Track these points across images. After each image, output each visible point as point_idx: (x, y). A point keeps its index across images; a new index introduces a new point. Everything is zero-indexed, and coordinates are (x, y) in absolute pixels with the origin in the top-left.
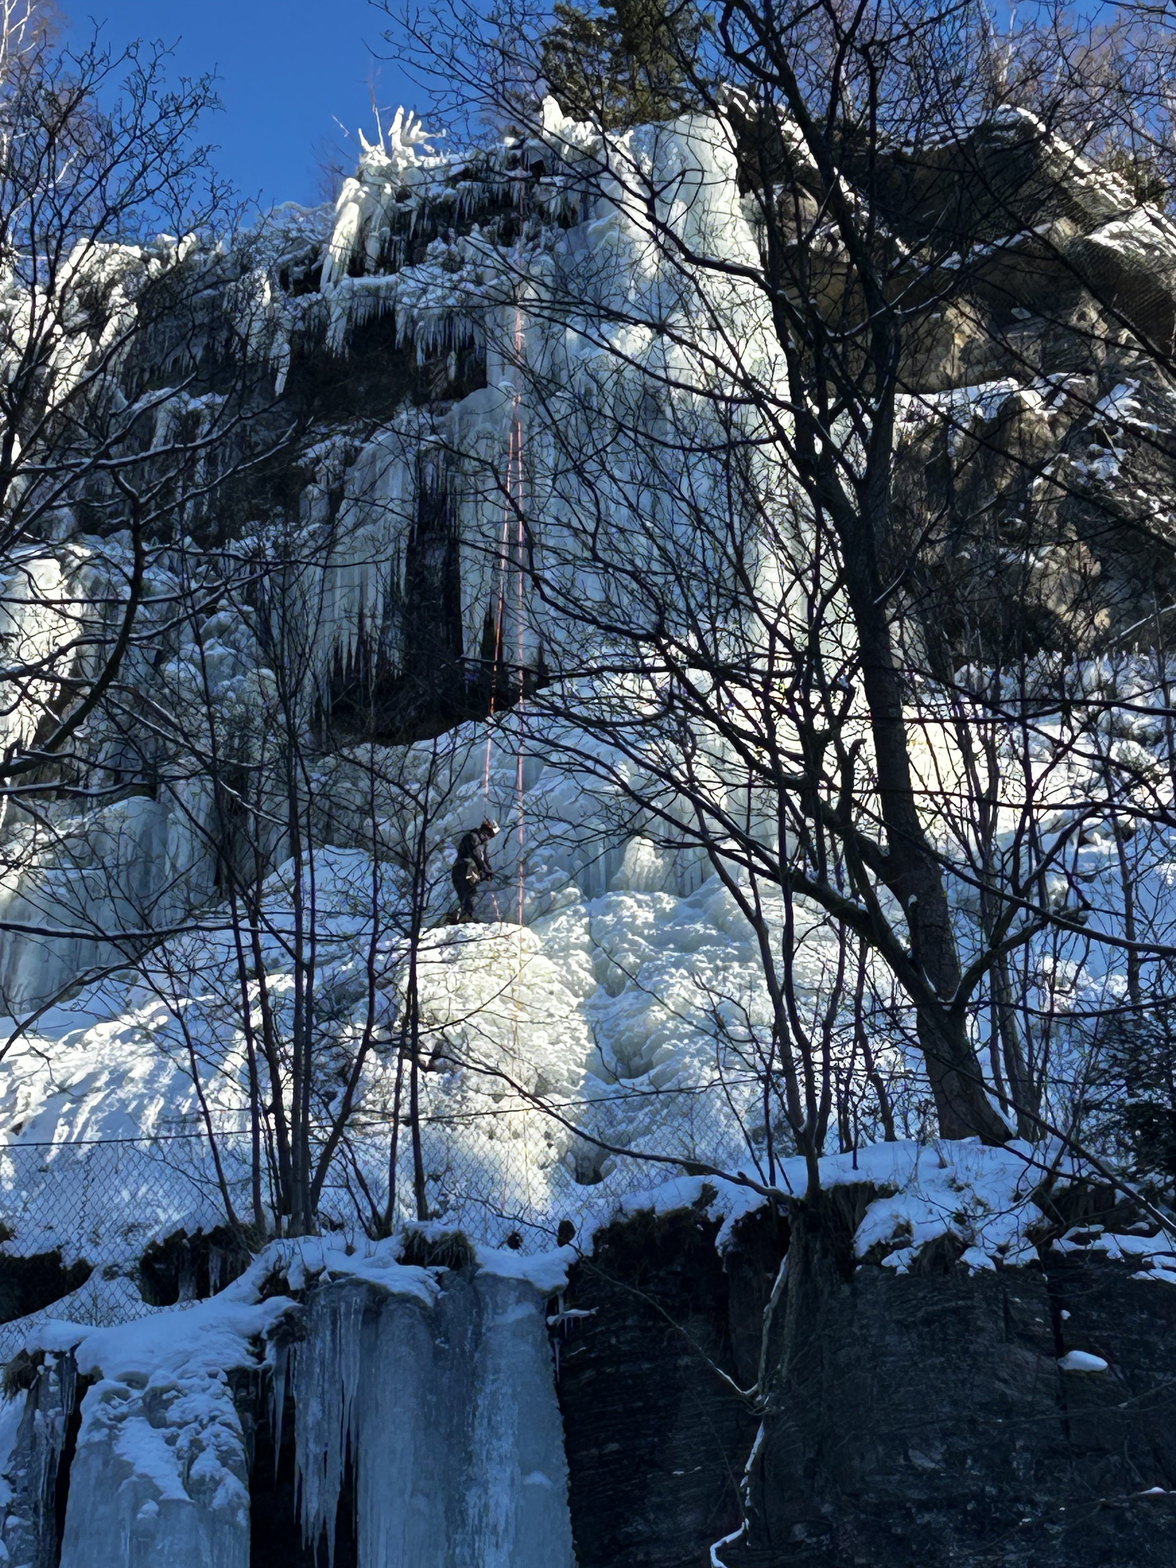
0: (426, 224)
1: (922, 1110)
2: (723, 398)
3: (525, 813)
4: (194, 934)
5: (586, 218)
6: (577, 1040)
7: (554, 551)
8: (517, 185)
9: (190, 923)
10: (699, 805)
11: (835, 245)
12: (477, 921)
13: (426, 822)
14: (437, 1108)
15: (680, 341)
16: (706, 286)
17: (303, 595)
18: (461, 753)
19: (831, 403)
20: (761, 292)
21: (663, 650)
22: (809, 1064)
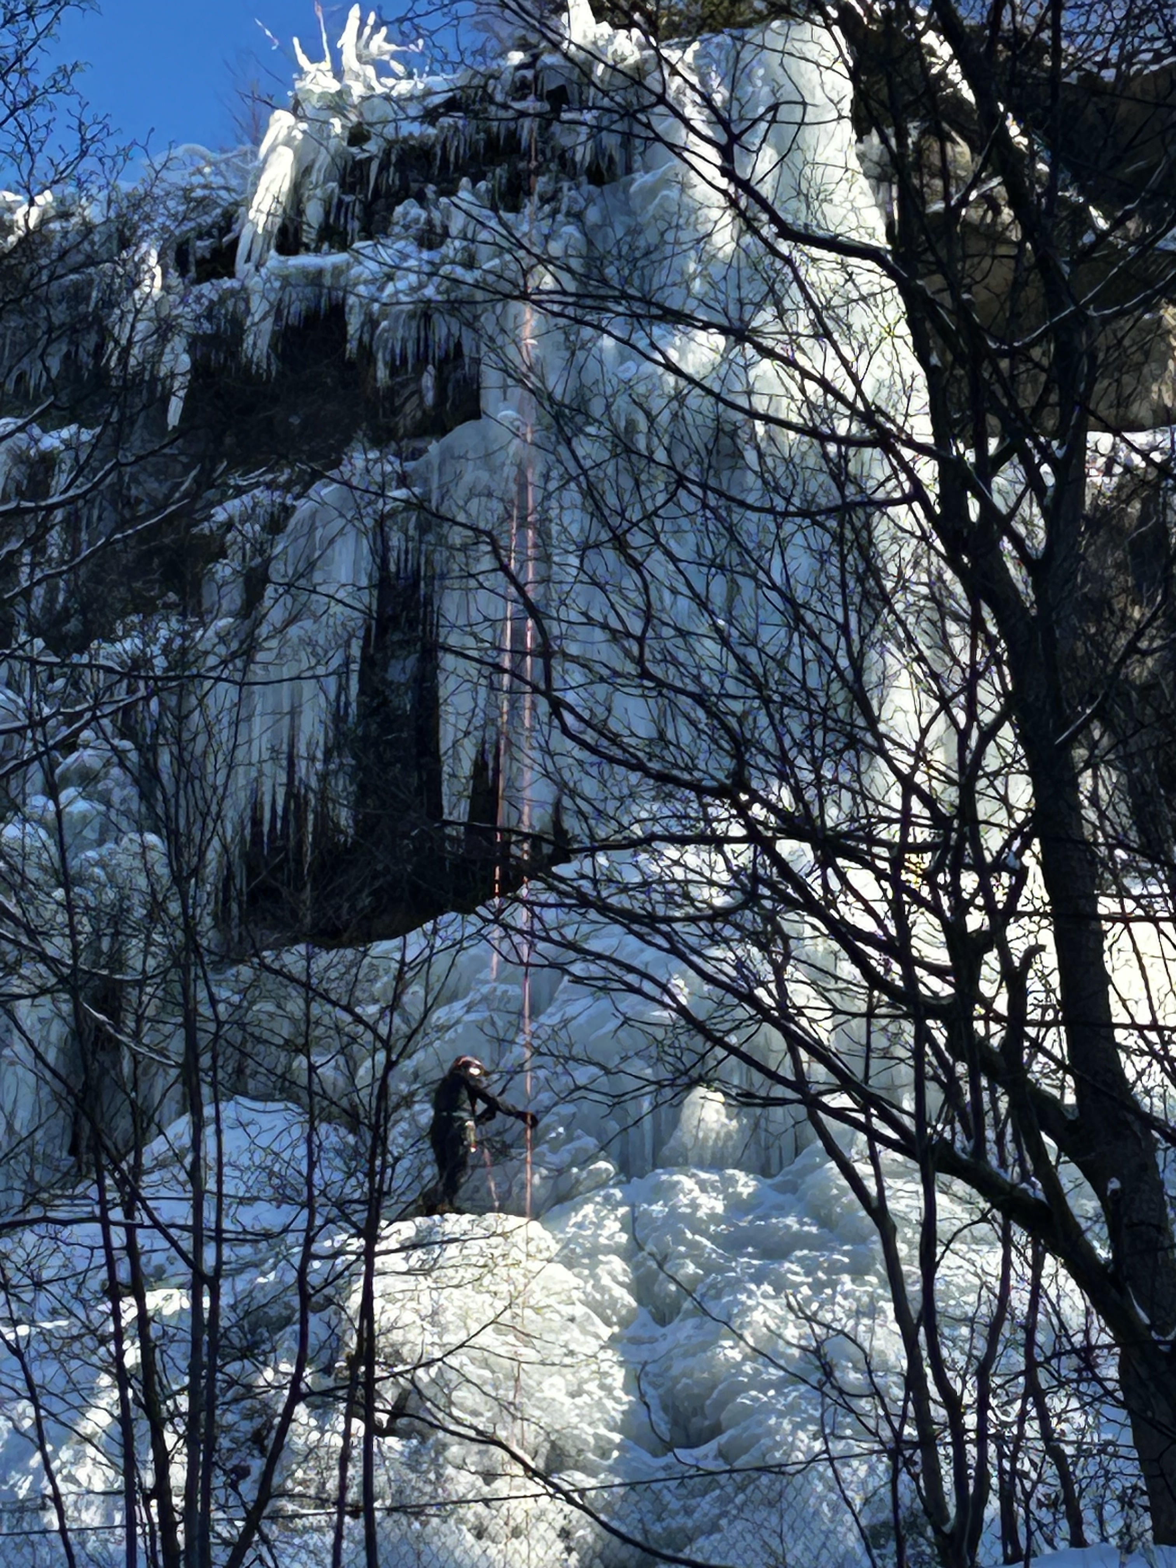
0: (393, 177)
1: (1125, 1501)
2: (834, 437)
3: (537, 1052)
4: (41, 1229)
5: (629, 170)
6: (608, 1389)
7: (584, 664)
8: (527, 123)
9: (35, 1212)
10: (794, 1041)
11: (997, 212)
12: (460, 1212)
13: (390, 1065)
14: (400, 1492)
15: (768, 353)
16: (811, 275)
17: (208, 727)
18: (441, 963)
19: (993, 444)
20: (889, 283)
21: (742, 811)
22: (958, 1430)
